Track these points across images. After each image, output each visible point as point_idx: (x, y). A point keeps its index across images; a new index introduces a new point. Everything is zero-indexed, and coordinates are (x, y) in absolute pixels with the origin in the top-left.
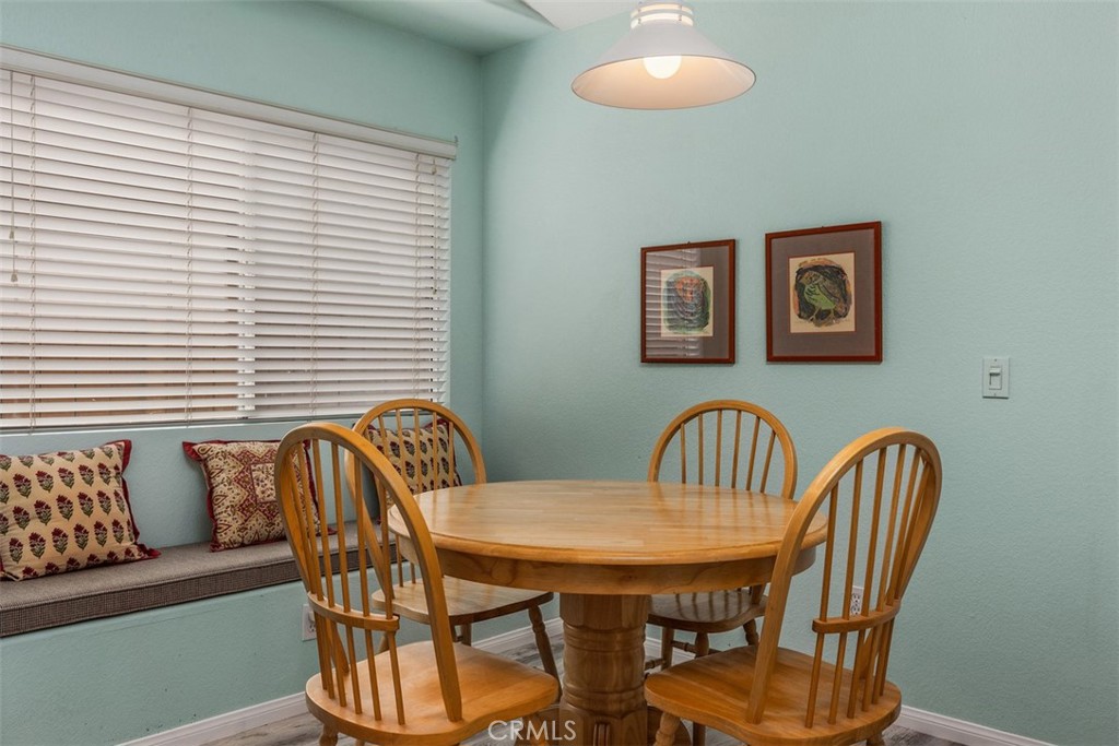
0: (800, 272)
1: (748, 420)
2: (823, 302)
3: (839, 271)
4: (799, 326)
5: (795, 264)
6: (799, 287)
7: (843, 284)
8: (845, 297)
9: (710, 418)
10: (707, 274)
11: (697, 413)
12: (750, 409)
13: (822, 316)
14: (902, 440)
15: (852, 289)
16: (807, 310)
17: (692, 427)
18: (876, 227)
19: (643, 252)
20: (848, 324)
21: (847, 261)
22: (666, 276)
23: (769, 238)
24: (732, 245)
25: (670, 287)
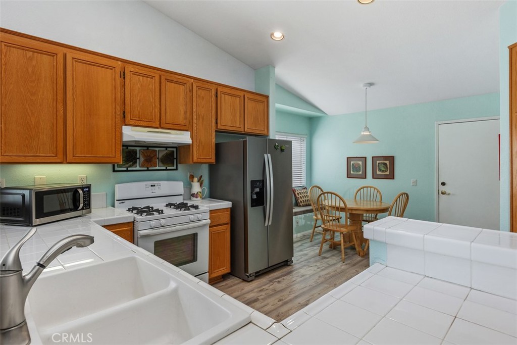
0: (379, 164)
1: (372, 189)
2: (383, 169)
3: (386, 164)
4: (378, 173)
5: (378, 162)
6: (378, 166)
7: (387, 166)
8: (387, 168)
9: (365, 189)
10: (360, 163)
11: (363, 188)
12: (373, 187)
13: (383, 171)
14: (405, 194)
15: (388, 167)
16: (380, 170)
17: (362, 190)
18: (393, 157)
19: (348, 158)
20: (388, 173)
21: (387, 162)
22: (352, 162)
23: (373, 157)
24: (365, 158)
25: (353, 164)
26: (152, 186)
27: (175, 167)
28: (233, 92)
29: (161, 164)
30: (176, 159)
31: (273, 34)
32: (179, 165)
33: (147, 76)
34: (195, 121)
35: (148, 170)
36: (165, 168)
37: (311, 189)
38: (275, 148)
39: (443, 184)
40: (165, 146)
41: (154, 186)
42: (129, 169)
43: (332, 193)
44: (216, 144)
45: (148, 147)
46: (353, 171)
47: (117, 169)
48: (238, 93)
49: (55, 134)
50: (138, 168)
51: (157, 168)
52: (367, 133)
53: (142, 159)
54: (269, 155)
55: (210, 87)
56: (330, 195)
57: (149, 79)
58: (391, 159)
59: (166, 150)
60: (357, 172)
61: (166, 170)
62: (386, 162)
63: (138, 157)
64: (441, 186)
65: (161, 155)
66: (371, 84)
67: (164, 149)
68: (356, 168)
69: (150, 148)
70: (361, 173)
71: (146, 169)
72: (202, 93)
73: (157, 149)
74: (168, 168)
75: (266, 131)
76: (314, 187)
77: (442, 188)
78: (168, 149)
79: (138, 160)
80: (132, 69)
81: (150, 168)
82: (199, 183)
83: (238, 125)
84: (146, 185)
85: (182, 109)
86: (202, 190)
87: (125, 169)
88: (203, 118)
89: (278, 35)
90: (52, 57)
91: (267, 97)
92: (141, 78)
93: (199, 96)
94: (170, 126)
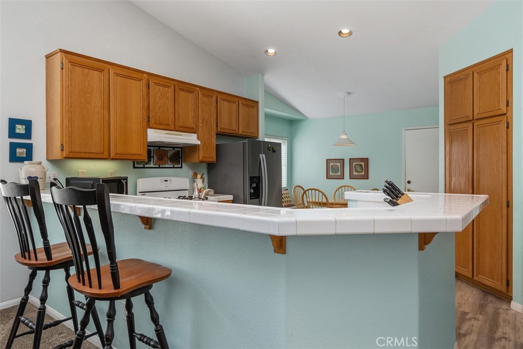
0: (355, 165)
2: (359, 170)
3: (362, 165)
4: (355, 173)
5: (354, 164)
6: (355, 167)
7: (362, 167)
8: (363, 169)
9: (343, 188)
10: (339, 164)
11: (341, 187)
12: (350, 187)
13: (359, 172)
16: (356, 171)
17: (340, 189)
18: (367, 159)
19: (327, 160)
20: (363, 173)
21: (363, 164)
22: (331, 164)
23: (350, 159)
24: (343, 160)
25: (332, 166)
26: (165, 181)
27: (180, 166)
28: (229, 98)
29: (169, 162)
30: (181, 158)
31: (267, 51)
32: (183, 164)
33: (165, 86)
34: (200, 125)
35: (159, 168)
36: (172, 166)
37: (295, 188)
38: (268, 149)
39: (409, 182)
40: (172, 146)
41: (167, 181)
42: (146, 166)
43: (315, 190)
44: (217, 145)
45: (159, 147)
46: (332, 173)
47: (136, 166)
48: (234, 99)
49: (103, 136)
50: (152, 165)
51: (167, 166)
52: (345, 137)
53: (156, 158)
54: (264, 155)
55: (212, 95)
56: (313, 191)
57: (166, 88)
58: (366, 160)
59: (174, 149)
60: (336, 173)
61: (174, 167)
62: (361, 163)
63: (152, 156)
64: (407, 184)
65: (169, 154)
66: (349, 93)
67: (172, 149)
68: (335, 169)
69: (161, 148)
70: (339, 174)
71: (158, 166)
72: (206, 100)
73: (166, 149)
74: (175, 166)
75: (256, 133)
76: (297, 186)
77: (408, 186)
78: (175, 149)
79: (152, 158)
80: (155, 81)
81: (161, 166)
82: (201, 180)
83: (234, 128)
84: (161, 180)
85: (191, 114)
86: (204, 186)
87: (142, 166)
88: (207, 122)
89: (271, 51)
90: (100, 73)
91: (257, 102)
92: (161, 88)
93: (204, 102)
94: (182, 129)
